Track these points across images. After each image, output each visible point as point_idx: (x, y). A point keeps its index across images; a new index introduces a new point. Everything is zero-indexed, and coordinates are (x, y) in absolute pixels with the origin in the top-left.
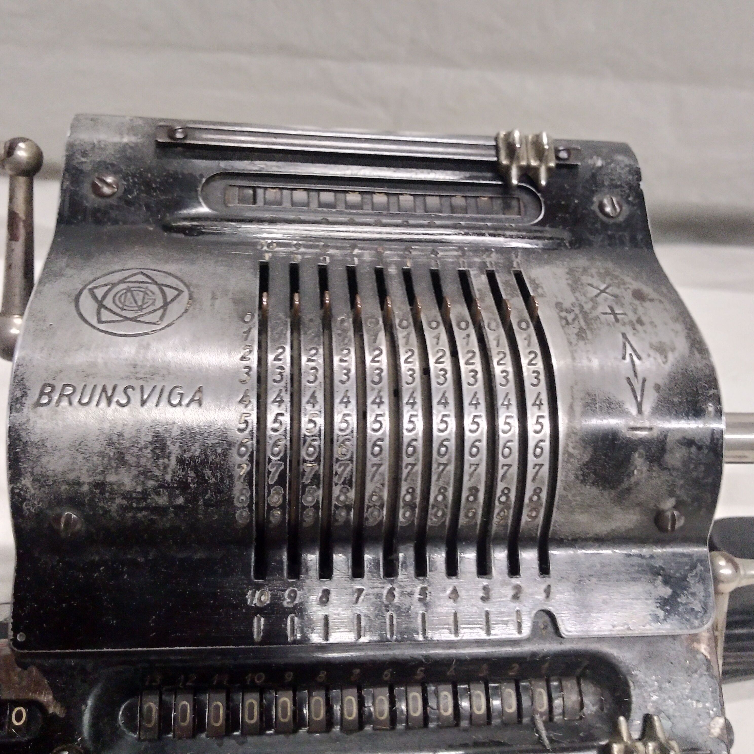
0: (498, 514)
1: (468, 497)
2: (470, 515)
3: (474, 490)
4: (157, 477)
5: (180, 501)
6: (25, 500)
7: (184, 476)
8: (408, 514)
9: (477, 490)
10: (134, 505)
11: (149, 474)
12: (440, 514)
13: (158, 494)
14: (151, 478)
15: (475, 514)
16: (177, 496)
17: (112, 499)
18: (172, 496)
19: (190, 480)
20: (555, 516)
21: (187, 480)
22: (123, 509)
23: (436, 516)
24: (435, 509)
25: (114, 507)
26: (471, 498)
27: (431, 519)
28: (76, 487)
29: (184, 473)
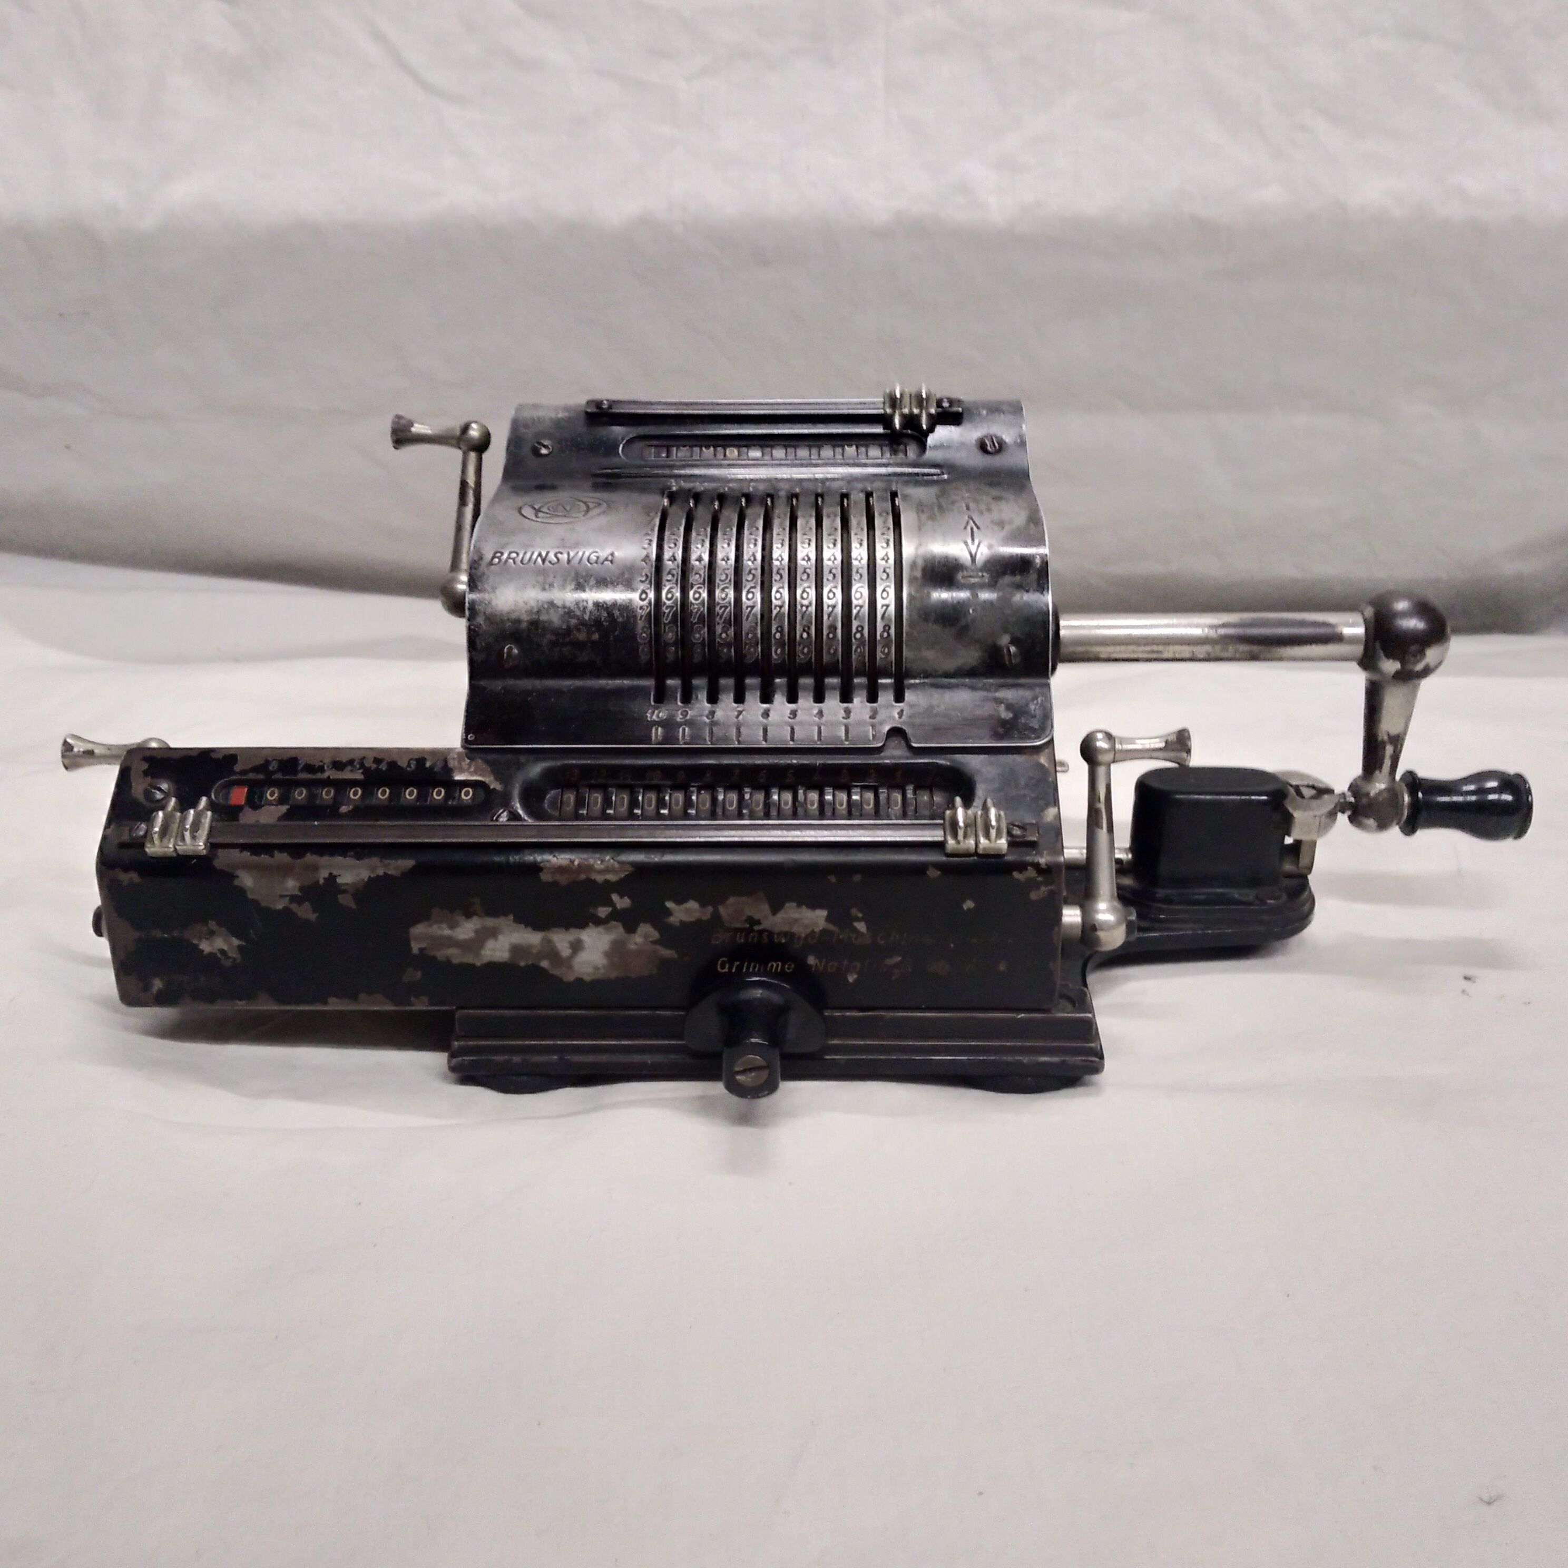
0: (856, 651)
1: (828, 635)
2: (832, 651)
3: (833, 628)
4: (578, 616)
5: (596, 636)
6: (478, 635)
7: (599, 616)
8: (779, 651)
9: (836, 629)
10: (561, 641)
11: (572, 614)
12: (806, 650)
13: (578, 630)
14: (573, 617)
15: (836, 650)
16: (593, 633)
17: (544, 635)
18: (589, 633)
19: (603, 619)
20: (905, 653)
21: (601, 619)
22: (554, 644)
23: (803, 653)
24: (802, 646)
25: (545, 641)
26: (831, 636)
27: (799, 656)
28: (517, 624)
29: (598, 613)
